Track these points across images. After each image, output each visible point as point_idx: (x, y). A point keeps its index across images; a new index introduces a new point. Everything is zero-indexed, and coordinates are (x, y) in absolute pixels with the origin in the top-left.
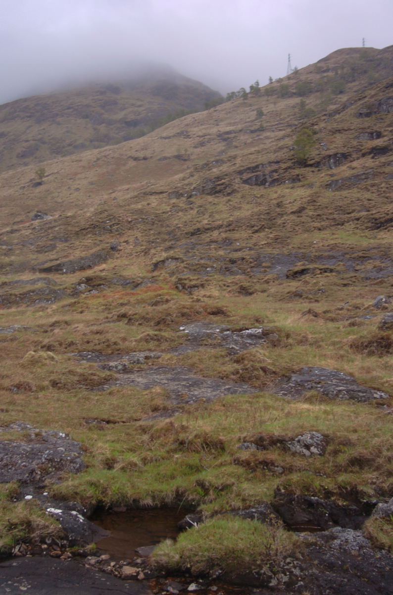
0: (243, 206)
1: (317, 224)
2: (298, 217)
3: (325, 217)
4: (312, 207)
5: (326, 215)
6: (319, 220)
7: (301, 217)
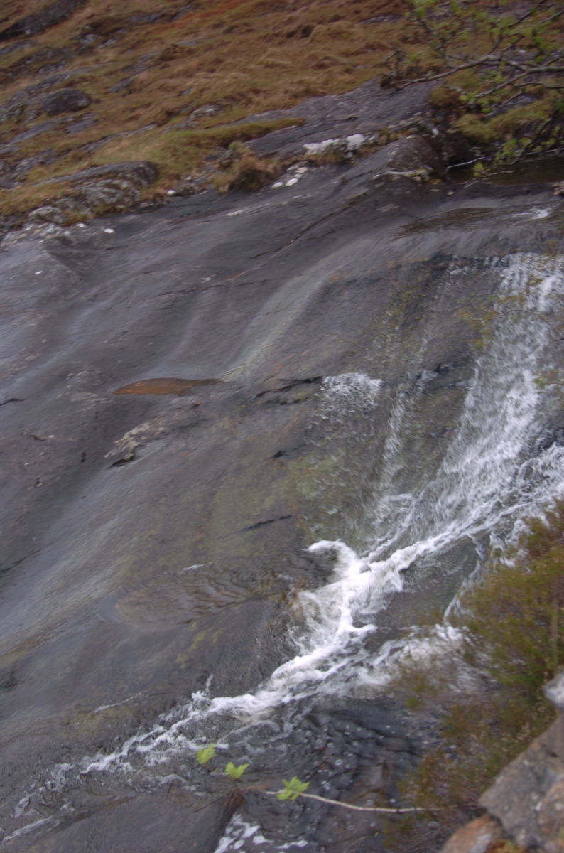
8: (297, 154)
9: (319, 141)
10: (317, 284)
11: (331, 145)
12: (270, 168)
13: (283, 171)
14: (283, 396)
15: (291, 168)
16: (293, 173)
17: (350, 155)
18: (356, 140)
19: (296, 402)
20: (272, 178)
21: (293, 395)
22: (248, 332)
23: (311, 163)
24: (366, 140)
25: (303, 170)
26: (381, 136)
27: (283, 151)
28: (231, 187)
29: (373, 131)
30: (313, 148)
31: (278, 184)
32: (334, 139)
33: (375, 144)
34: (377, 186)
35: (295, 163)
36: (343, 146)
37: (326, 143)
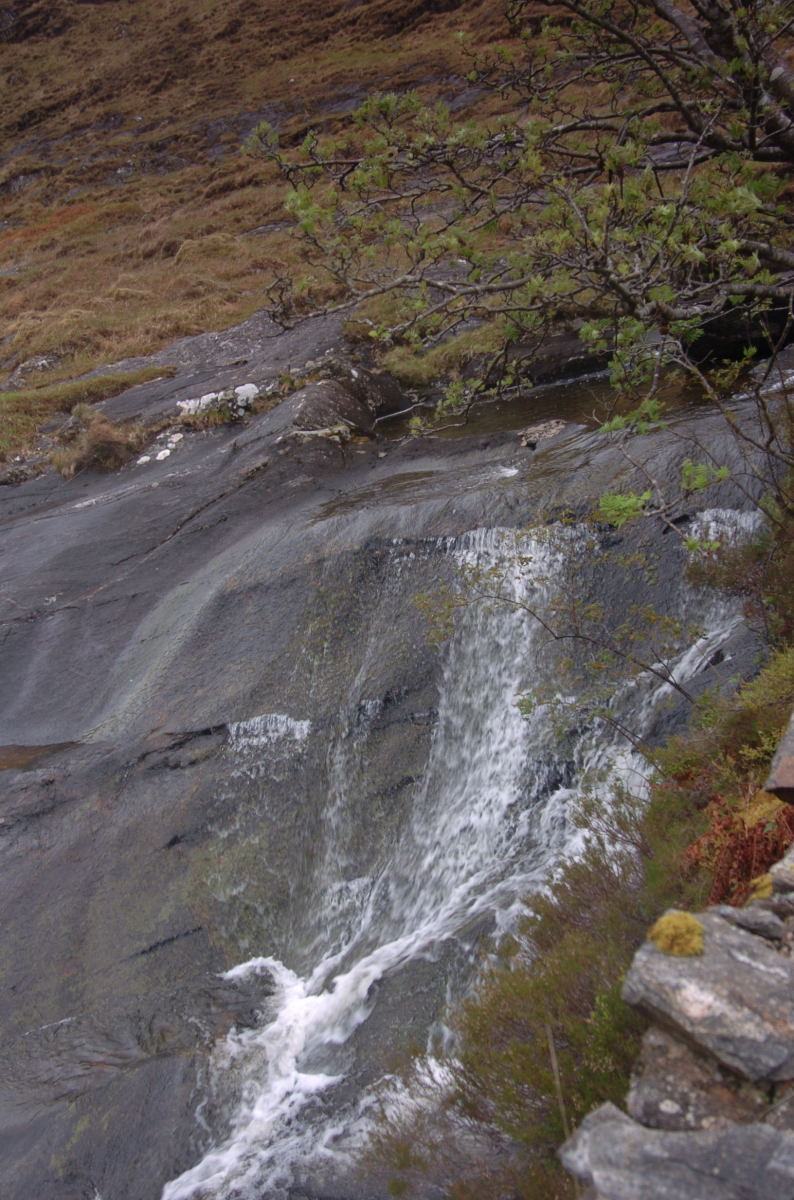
0: (102, 46)
1: (275, 49)
2: (232, 42)
3: (286, 32)
4: (253, 18)
5: (286, 27)
6: (275, 40)
7: (239, 40)
8: (168, 417)
9: (198, 396)
10: (209, 594)
11: (216, 400)
12: (132, 437)
13: (151, 440)
14: (173, 756)
15: (162, 436)
16: (164, 443)
17: (241, 412)
18: (247, 391)
19: (193, 763)
20: (135, 451)
21: (188, 753)
22: (116, 669)
23: (188, 427)
24: (264, 390)
25: (177, 437)
26: (281, 383)
27: (147, 413)
28: (77, 469)
29: (269, 379)
30: (189, 406)
31: (144, 459)
32: (216, 392)
33: (275, 395)
34: (281, 452)
35: (164, 428)
36: (229, 401)
37: (207, 398)
